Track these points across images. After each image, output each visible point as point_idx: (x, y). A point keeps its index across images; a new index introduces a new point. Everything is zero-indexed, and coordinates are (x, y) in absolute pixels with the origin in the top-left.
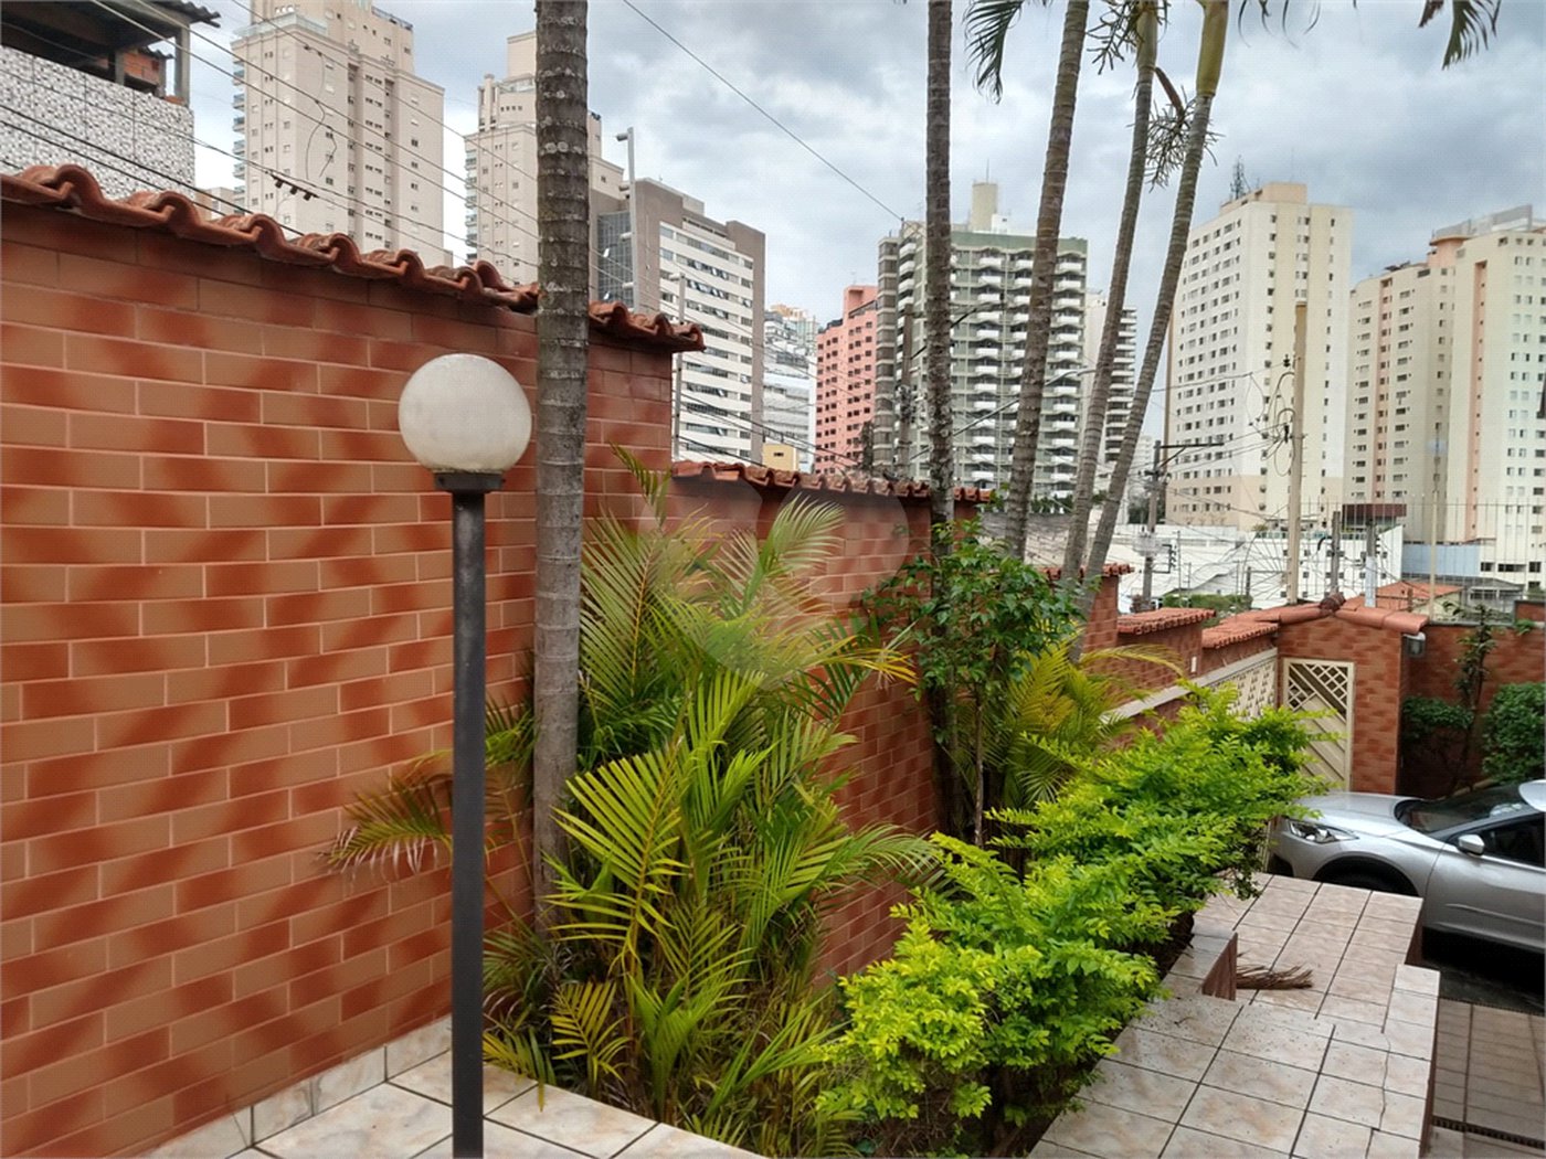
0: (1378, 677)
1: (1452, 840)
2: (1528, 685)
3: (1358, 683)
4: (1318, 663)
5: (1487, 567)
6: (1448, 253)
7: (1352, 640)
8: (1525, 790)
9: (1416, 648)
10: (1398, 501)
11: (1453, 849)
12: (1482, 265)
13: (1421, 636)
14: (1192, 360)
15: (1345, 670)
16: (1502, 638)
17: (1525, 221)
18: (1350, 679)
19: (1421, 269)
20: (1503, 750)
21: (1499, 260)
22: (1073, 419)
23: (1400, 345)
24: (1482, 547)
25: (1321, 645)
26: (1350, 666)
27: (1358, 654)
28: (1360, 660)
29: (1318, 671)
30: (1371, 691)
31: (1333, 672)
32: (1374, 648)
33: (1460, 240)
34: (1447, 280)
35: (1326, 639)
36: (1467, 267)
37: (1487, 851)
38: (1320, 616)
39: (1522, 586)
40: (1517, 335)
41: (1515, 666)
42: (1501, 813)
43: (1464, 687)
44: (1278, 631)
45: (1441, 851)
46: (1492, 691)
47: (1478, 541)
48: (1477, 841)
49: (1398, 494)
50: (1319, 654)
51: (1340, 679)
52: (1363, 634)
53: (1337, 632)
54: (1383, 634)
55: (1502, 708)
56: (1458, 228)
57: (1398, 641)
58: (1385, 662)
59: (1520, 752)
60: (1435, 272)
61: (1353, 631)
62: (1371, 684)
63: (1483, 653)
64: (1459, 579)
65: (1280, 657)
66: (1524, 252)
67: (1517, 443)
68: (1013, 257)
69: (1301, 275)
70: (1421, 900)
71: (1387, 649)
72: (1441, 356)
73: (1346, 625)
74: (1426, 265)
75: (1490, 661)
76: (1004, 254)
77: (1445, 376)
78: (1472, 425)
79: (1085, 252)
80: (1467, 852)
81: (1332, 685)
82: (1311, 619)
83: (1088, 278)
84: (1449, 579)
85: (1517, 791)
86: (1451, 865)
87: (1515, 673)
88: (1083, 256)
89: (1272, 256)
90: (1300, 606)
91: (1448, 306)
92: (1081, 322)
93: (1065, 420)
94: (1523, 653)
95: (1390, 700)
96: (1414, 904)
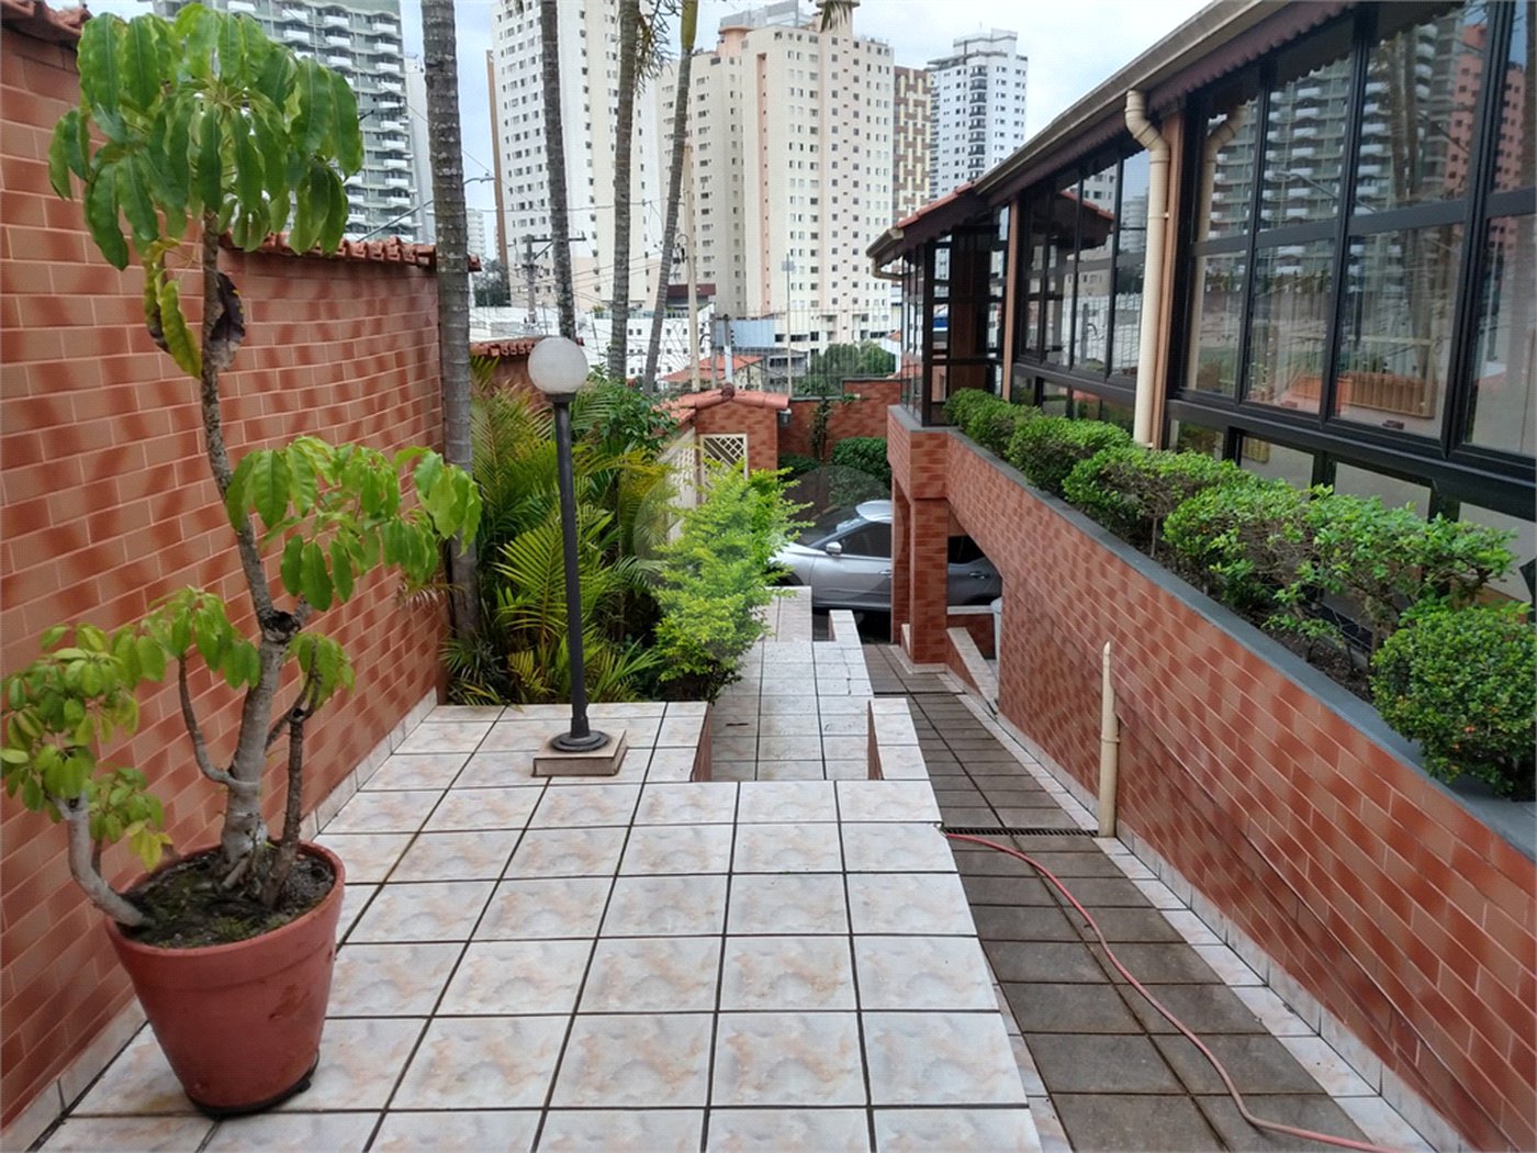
0: (763, 443)
1: (822, 548)
2: (853, 439)
3: (751, 448)
4: (723, 437)
5: (779, 338)
6: (734, 39)
7: (744, 417)
8: (859, 509)
9: (785, 420)
10: (710, 281)
11: (823, 553)
12: (762, 57)
13: (789, 411)
14: (518, 137)
15: (741, 440)
16: (836, 408)
17: (793, 14)
18: (745, 446)
19: (713, 56)
20: (839, 486)
21: (776, 51)
22: (407, 195)
23: (700, 131)
24: (777, 321)
25: (724, 423)
26: (744, 436)
27: (749, 427)
28: (751, 432)
29: (723, 442)
30: (759, 454)
31: (733, 442)
32: (759, 422)
33: (743, 31)
34: (735, 69)
35: (728, 417)
36: (750, 58)
37: (843, 551)
38: (723, 402)
39: (806, 353)
40: (793, 125)
41: (842, 428)
42: (844, 527)
43: (815, 445)
44: (696, 415)
45: (816, 556)
46: (831, 445)
47: (771, 316)
48: (837, 546)
49: (707, 274)
50: (723, 430)
51: (738, 447)
52: (751, 412)
53: (734, 412)
54: (765, 411)
55: (839, 457)
56: (739, 17)
57: (775, 416)
58: (767, 432)
59: (852, 485)
60: (725, 60)
61: (744, 411)
62: (758, 448)
63: (826, 419)
64: (759, 350)
65: (697, 434)
66: (795, 46)
67: (797, 227)
68: (319, 12)
69: (611, 56)
70: (809, 588)
71: (768, 422)
72: (734, 143)
73: (740, 407)
74: (716, 53)
75: (829, 424)
76: (309, 8)
77: (739, 162)
78: (762, 210)
79: (398, 14)
80: (831, 553)
81: (733, 452)
82: (716, 404)
83: (404, 41)
84: (753, 350)
85: (855, 511)
86: (824, 564)
87: (844, 432)
88: (396, 17)
89: (583, 34)
90: (703, 394)
91: (737, 95)
92: (404, 89)
93: (400, 196)
94: (848, 418)
95: (771, 459)
96: (807, 590)
